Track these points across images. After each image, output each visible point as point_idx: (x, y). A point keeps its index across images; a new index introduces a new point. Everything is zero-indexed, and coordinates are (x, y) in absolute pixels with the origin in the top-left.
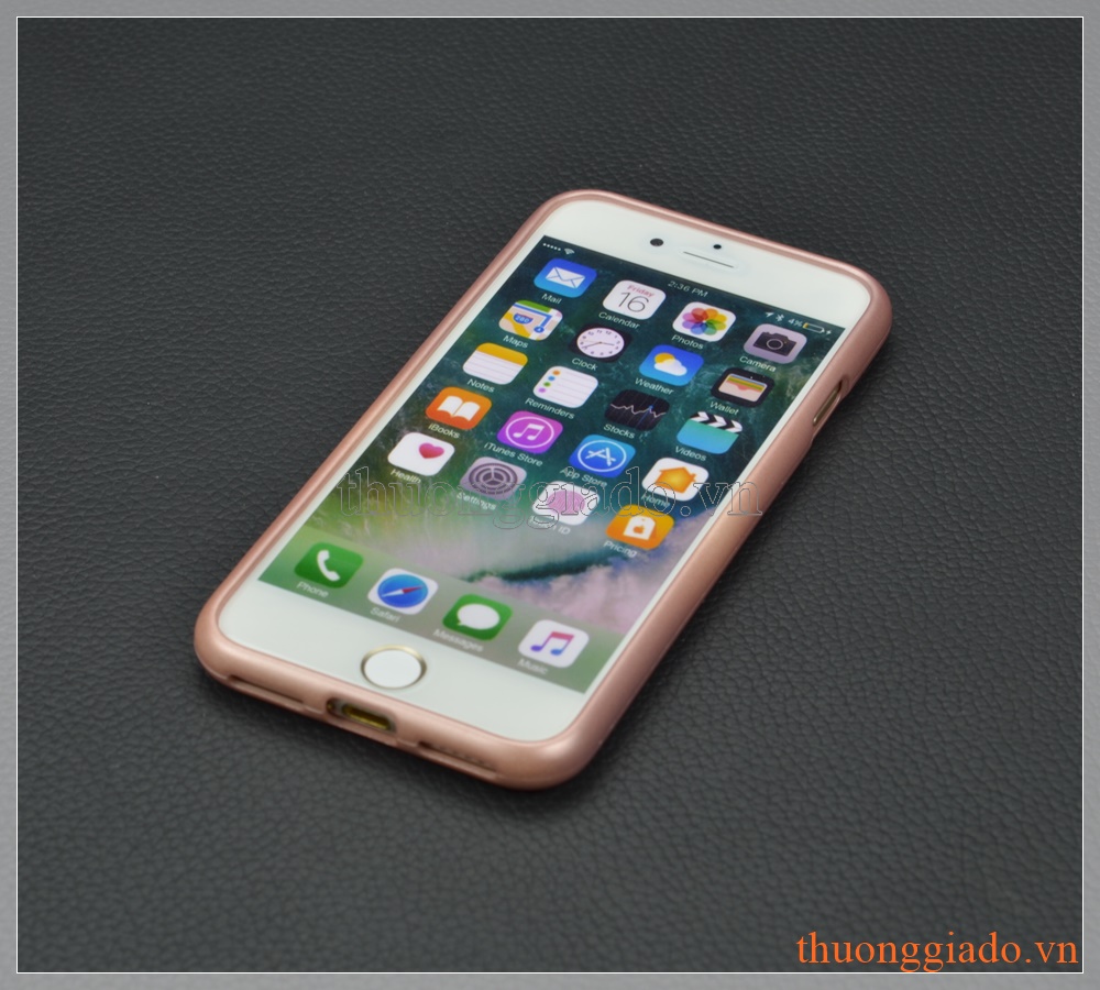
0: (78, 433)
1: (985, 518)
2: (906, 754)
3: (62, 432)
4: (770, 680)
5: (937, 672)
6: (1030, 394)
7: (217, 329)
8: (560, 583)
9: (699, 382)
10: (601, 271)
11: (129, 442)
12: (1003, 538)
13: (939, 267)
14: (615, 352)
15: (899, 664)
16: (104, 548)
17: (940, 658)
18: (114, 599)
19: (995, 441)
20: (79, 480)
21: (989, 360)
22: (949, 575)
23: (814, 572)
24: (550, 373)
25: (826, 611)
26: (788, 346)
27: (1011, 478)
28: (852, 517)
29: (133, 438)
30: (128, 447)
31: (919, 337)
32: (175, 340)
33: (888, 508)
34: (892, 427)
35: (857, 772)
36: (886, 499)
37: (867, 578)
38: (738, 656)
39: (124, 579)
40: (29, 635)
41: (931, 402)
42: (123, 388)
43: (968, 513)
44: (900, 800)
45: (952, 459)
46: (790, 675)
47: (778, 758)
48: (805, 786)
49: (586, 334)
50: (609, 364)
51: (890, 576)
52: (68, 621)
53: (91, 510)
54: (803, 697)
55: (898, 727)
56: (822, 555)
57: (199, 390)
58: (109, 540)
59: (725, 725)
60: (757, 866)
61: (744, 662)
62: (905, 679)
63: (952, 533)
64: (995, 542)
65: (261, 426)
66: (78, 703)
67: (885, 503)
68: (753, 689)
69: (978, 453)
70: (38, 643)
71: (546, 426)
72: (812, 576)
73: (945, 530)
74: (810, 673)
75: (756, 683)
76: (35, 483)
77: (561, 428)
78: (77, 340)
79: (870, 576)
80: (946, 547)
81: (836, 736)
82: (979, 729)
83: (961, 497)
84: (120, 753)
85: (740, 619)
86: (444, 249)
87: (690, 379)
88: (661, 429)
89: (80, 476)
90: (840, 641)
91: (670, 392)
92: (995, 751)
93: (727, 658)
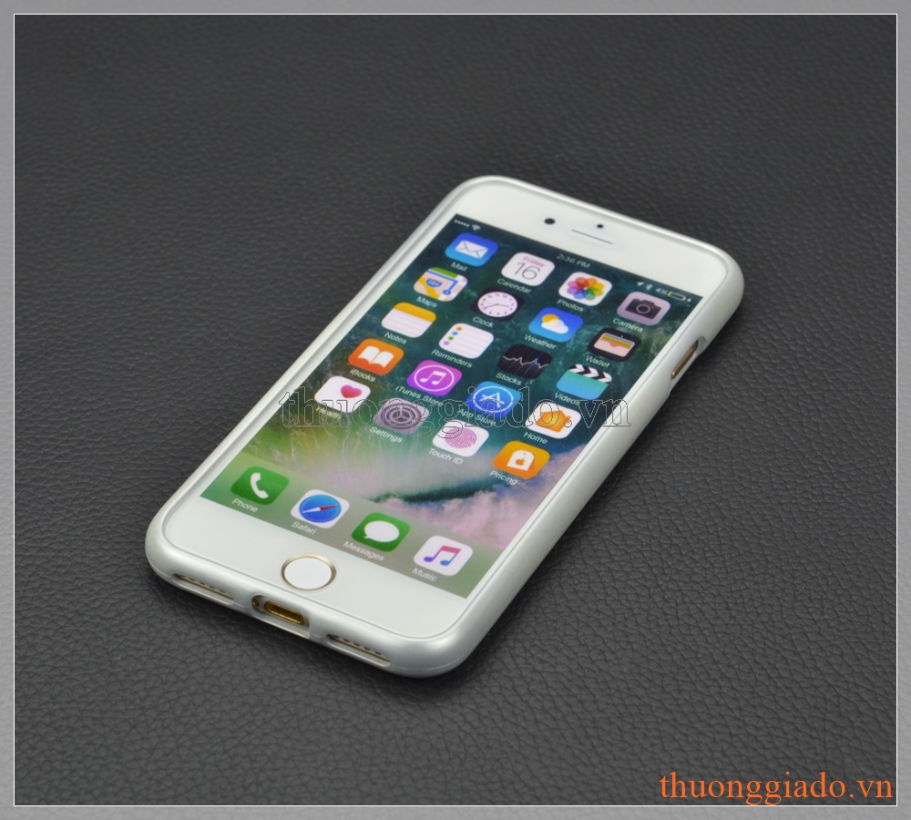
0: (87, 378)
1: (844, 453)
2: (777, 652)
3: (74, 377)
4: (664, 588)
5: (804, 582)
6: (882, 349)
7: (203, 292)
8: (452, 505)
9: (578, 339)
10: (502, 245)
11: (129, 386)
12: (859, 469)
13: (805, 242)
14: (510, 312)
15: (772, 576)
16: (109, 475)
17: (806, 570)
18: (117, 517)
19: (852, 388)
20: (88, 417)
21: (847, 320)
22: (814, 501)
23: (701, 498)
24: (454, 328)
25: (711, 531)
26: (653, 311)
27: (866, 420)
28: (733, 452)
29: (132, 383)
30: (129, 390)
31: (789, 300)
32: (168, 300)
33: (763, 444)
34: (766, 376)
35: (736, 667)
36: (762, 436)
37: (745, 503)
38: (637, 568)
39: (124, 501)
40: (46, 547)
41: (799, 355)
42: (125, 341)
43: (829, 448)
44: (772, 690)
45: (817, 403)
46: (681, 584)
47: (670, 654)
48: (693, 678)
49: (486, 296)
50: (503, 323)
51: (765, 501)
52: (78, 535)
53: (98, 443)
54: (692, 603)
55: (771, 629)
56: (707, 483)
57: (188, 343)
58: (112, 468)
59: (626, 626)
60: (653, 745)
61: (642, 573)
62: (776, 588)
63: (817, 465)
64: (853, 473)
65: (239, 373)
66: (87, 605)
67: (761, 440)
68: (650, 596)
69: (838, 399)
70: (54, 554)
71: (448, 374)
72: (699, 501)
73: (810, 463)
74: (698, 583)
75: (652, 590)
76: (51, 420)
77: (460, 375)
78: (87, 300)
79: (748, 501)
80: (811, 477)
81: (719, 635)
82: (838, 631)
83: (824, 436)
84: (121, 647)
85: (639, 537)
86: (393, 225)
87: (571, 337)
88: (544, 377)
89: (88, 414)
90: (722, 556)
91: (553, 347)
92: (852, 649)
93: (628, 570)
